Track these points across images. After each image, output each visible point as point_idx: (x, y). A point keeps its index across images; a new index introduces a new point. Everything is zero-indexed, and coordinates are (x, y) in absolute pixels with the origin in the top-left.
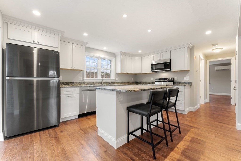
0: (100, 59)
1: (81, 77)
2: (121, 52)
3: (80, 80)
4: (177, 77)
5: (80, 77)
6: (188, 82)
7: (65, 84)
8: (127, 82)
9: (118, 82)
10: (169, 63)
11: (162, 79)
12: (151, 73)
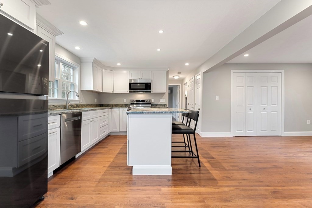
0: (61, 64)
2: (95, 59)
4: (154, 99)
8: (92, 105)
9: (83, 105)
10: (150, 83)
11: (139, 101)
12: (128, 93)
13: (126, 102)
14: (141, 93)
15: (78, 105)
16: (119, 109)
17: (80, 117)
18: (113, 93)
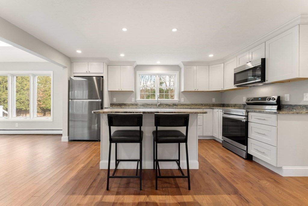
1: (134, 98)
2: (182, 62)
3: (132, 101)
4: (289, 95)
5: (132, 98)
7: (118, 106)
11: (257, 99)
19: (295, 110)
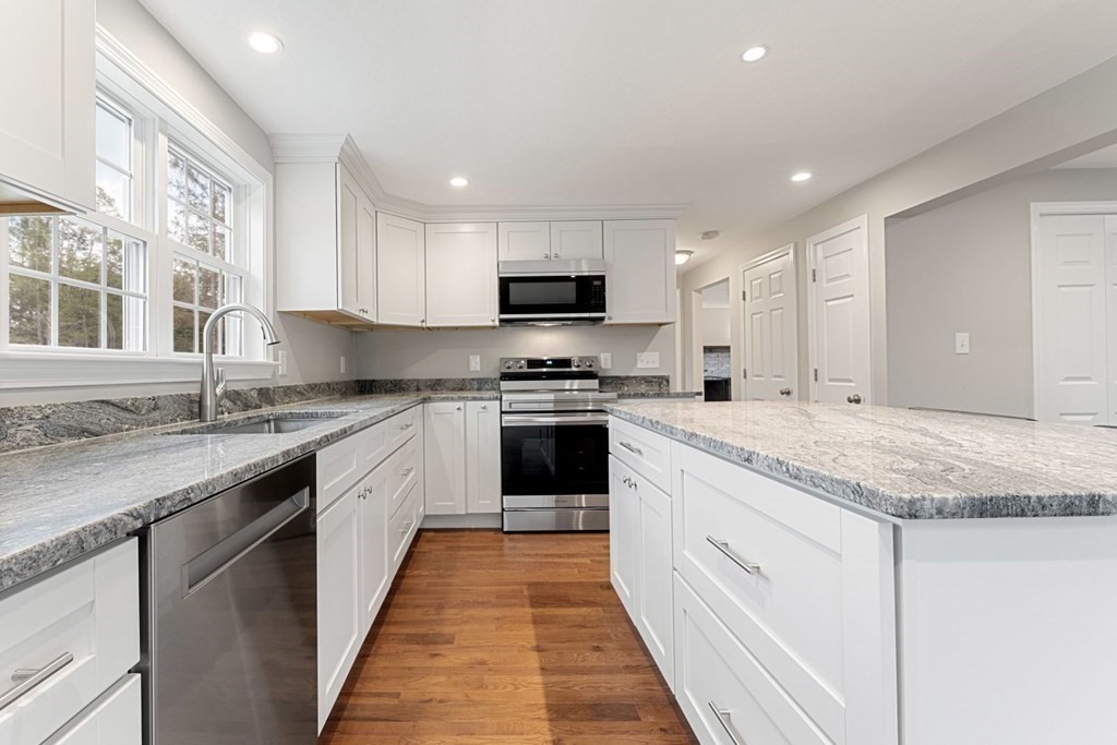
0: (163, 140)
2: (349, 140)
4: (608, 356)
6: (659, 377)
8: (328, 385)
9: (289, 388)
10: (602, 278)
11: (542, 363)
12: (494, 327)
13: (478, 368)
14: (548, 324)
15: (268, 389)
16: (461, 404)
17: (307, 490)
18: (423, 328)
19: (626, 388)
